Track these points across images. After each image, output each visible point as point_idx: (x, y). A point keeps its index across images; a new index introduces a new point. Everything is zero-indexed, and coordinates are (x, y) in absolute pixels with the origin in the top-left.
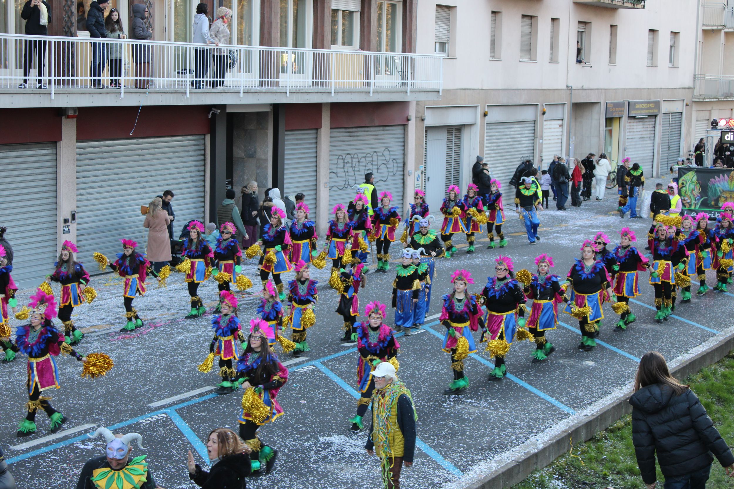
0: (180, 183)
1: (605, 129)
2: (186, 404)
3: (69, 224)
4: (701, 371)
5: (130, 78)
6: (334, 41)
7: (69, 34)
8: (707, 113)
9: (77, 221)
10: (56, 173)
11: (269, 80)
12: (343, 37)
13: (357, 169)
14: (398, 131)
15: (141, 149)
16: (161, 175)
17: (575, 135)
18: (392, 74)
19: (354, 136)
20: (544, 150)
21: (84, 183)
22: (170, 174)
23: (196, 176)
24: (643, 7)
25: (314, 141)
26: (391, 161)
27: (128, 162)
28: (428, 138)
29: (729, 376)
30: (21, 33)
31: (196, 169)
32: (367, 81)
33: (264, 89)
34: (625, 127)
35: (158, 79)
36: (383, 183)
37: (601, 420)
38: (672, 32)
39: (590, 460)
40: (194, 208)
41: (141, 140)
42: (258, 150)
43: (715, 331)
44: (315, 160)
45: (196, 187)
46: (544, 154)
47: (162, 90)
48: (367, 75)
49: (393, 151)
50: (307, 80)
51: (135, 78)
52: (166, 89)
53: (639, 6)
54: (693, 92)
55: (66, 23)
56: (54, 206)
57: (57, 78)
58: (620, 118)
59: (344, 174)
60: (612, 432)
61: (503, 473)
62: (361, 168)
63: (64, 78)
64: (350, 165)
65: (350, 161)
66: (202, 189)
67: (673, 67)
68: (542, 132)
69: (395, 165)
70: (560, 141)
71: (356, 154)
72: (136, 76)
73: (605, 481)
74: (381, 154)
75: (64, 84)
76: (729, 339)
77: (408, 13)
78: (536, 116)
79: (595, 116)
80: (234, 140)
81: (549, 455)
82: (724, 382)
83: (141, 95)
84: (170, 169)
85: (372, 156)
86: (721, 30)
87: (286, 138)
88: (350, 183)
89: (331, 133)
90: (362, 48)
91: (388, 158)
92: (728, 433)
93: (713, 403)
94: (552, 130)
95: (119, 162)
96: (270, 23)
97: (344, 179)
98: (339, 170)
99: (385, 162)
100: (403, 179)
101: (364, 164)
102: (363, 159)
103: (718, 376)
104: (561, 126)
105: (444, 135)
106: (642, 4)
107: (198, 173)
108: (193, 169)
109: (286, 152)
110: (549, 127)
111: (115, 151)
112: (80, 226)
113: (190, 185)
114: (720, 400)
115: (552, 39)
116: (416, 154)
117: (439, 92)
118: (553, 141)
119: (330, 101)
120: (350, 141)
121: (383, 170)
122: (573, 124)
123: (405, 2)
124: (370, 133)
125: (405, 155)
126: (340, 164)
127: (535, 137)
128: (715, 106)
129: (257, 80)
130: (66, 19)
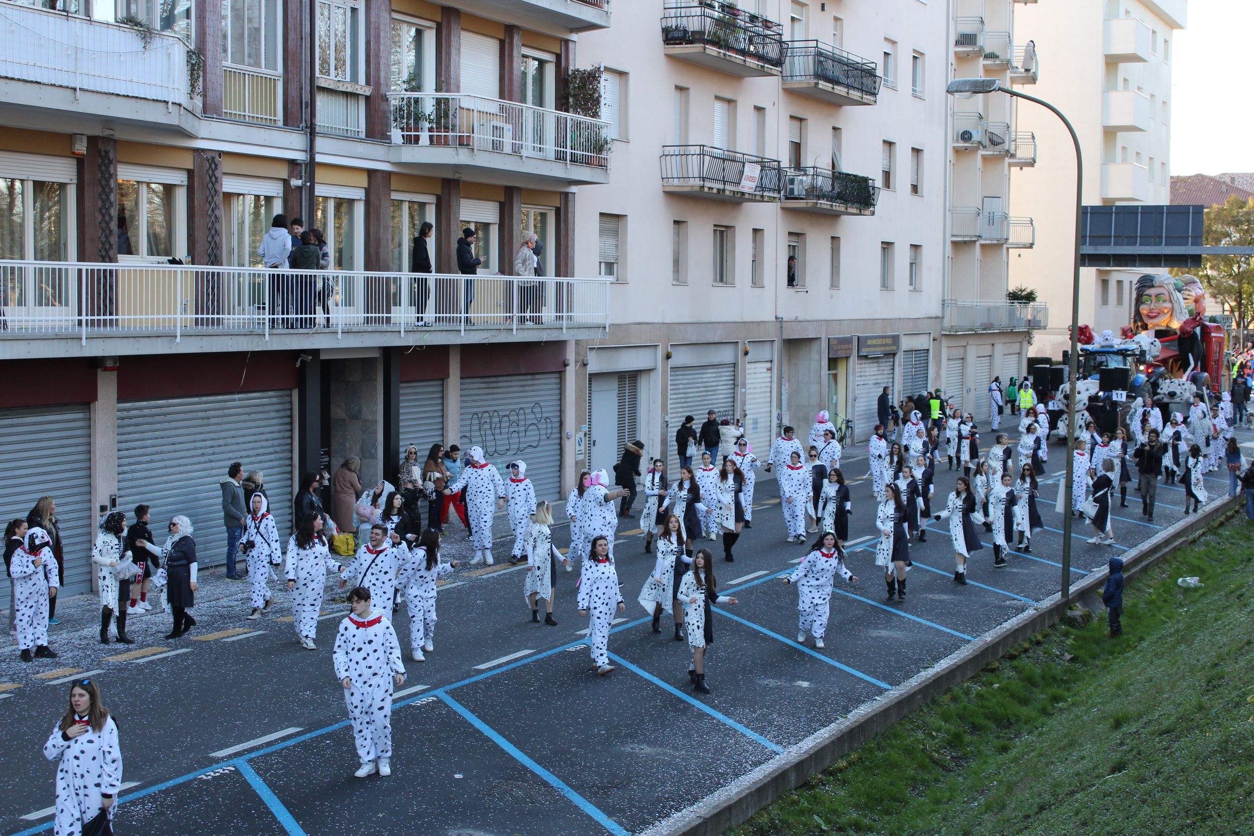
0: (258, 455)
1: (827, 372)
2: (261, 752)
4: (950, 690)
5: (189, 316)
7: (107, 259)
8: (961, 350)
10: (89, 444)
11: (377, 315)
13: (498, 431)
14: (552, 380)
15: (205, 411)
16: (232, 444)
17: (789, 381)
19: (493, 388)
20: (747, 402)
21: (128, 457)
22: (244, 443)
23: (280, 445)
24: (873, 213)
25: (439, 395)
26: (543, 421)
27: (188, 427)
28: (593, 389)
29: (987, 695)
30: (42, 259)
31: (281, 435)
32: (508, 315)
33: (369, 328)
34: (854, 369)
35: (226, 316)
36: (533, 450)
37: (816, 759)
38: (911, 245)
39: (802, 812)
40: (277, 488)
41: (204, 399)
42: (365, 409)
43: (969, 638)
44: (440, 420)
45: (280, 459)
46: (747, 407)
47: (232, 331)
48: (509, 308)
49: (545, 406)
51: (195, 316)
52: (236, 331)
53: (868, 212)
54: (942, 323)
55: (103, 244)
56: (86, 489)
57: (90, 318)
58: (847, 358)
59: (480, 439)
60: (832, 775)
61: (684, 833)
62: (503, 431)
63: (99, 318)
64: (487, 426)
65: (488, 421)
66: (288, 462)
67: (915, 290)
68: (745, 378)
69: (549, 425)
70: (769, 389)
71: (495, 411)
72: (197, 313)
74: (530, 411)
75: (99, 325)
76: (986, 646)
77: (562, 225)
78: (736, 358)
79: (815, 356)
80: (332, 395)
81: (747, 808)
82: (980, 703)
83: (204, 338)
84: (244, 436)
85: (518, 414)
86: (975, 242)
87: (401, 391)
88: (489, 450)
89: (461, 384)
90: (502, 271)
91: (539, 416)
92: (983, 771)
93: (965, 732)
94: (758, 376)
95: (176, 428)
96: (378, 241)
98: (473, 434)
99: (535, 421)
100: (560, 444)
101: (508, 424)
102: (506, 419)
103: (972, 696)
104: (770, 369)
105: (614, 384)
106: (872, 209)
107: (282, 441)
108: (275, 435)
109: (401, 411)
110: (753, 371)
111: (169, 414)
113: (272, 457)
114: (975, 728)
115: (754, 256)
116: (577, 410)
117: (605, 328)
118: (759, 390)
119: (459, 343)
120: (488, 394)
121: (533, 432)
122: (785, 368)
123: (558, 211)
124: (514, 383)
125: (561, 411)
126: (474, 425)
127: (735, 385)
128: (971, 341)
129: (362, 315)
130: (103, 239)
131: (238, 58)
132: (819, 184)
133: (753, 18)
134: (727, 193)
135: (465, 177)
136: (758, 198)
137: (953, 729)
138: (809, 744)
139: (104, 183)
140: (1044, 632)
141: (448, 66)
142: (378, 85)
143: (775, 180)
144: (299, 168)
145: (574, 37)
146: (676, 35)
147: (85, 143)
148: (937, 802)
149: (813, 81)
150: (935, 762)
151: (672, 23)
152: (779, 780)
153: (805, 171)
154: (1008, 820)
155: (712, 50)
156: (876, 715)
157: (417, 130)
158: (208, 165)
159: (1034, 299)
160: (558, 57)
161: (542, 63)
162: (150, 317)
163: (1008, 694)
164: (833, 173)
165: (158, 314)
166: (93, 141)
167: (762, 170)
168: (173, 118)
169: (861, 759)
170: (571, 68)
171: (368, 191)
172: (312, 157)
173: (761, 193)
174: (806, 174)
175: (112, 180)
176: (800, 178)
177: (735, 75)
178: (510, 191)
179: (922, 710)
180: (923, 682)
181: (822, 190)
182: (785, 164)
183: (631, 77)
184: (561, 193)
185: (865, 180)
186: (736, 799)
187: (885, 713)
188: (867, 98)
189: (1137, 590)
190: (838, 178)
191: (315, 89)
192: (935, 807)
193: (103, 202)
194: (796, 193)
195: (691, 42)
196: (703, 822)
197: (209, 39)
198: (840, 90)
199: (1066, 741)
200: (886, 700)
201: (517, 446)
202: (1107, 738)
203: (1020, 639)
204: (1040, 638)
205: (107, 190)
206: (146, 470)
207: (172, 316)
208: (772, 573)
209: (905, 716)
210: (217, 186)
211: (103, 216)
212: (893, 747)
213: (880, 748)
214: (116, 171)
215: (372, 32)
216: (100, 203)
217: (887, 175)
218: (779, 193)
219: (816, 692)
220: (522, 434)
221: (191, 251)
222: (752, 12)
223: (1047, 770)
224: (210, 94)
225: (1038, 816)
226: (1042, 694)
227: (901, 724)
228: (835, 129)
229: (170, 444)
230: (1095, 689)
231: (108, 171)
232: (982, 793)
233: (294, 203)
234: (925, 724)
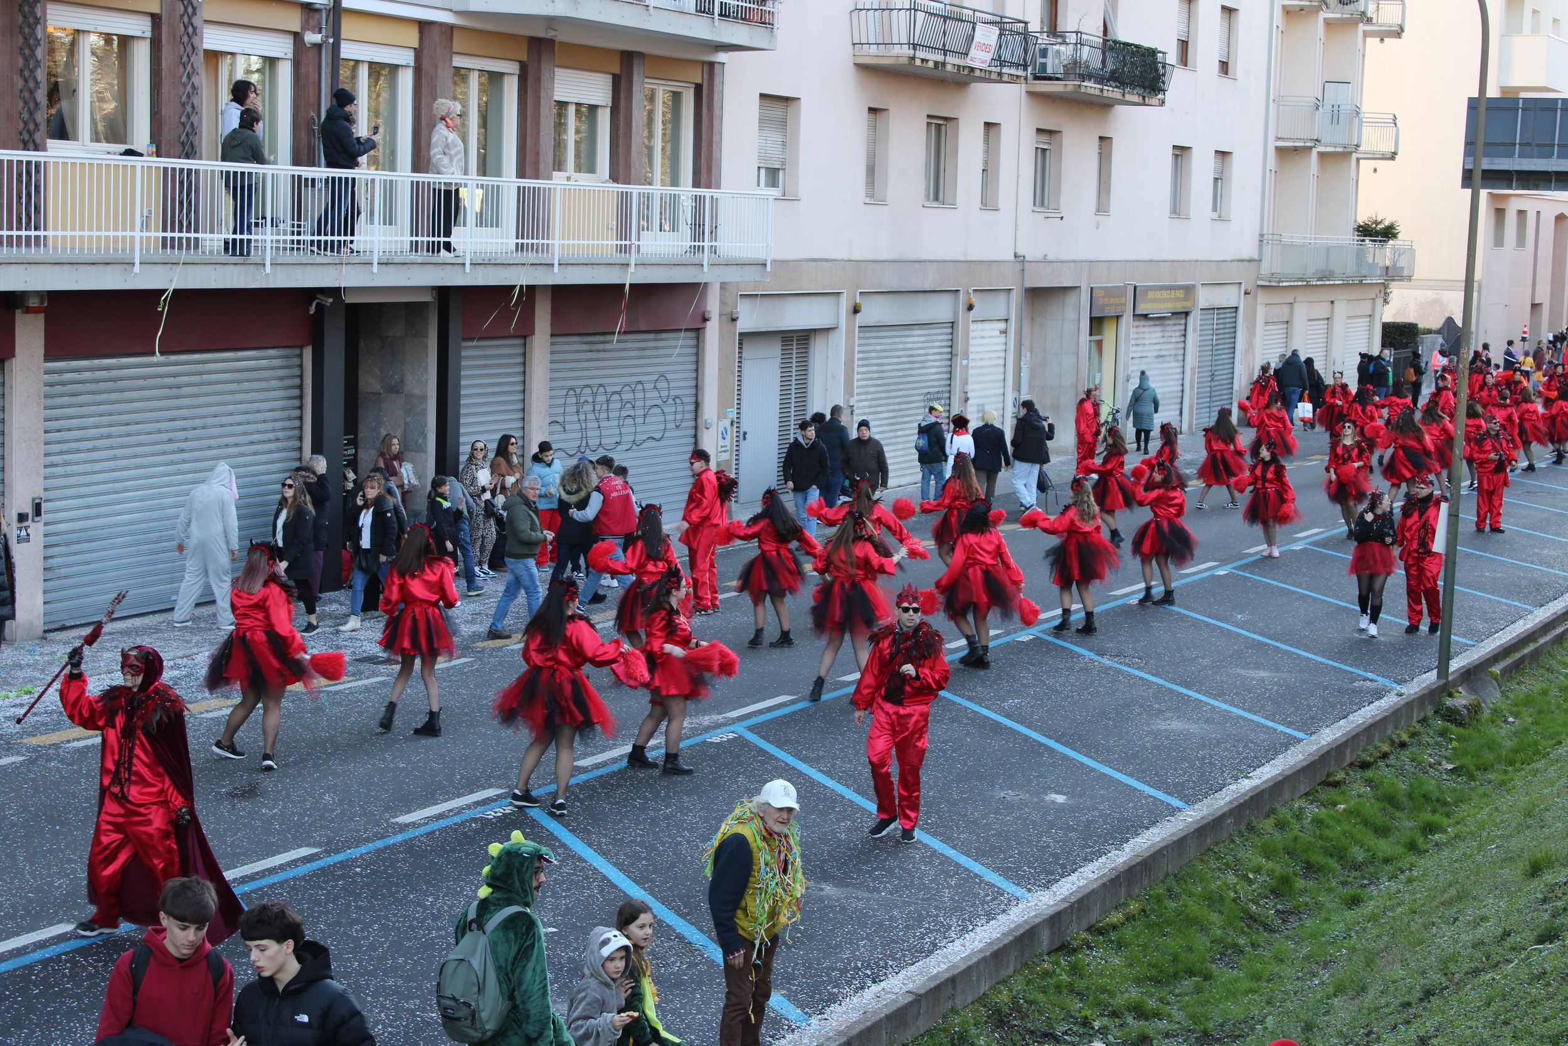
0: (252, 443)
1: (1089, 338)
3: (29, 523)
4: (1273, 811)
5: (153, 234)
6: (559, 165)
7: (31, 146)
8: (1286, 310)
9: (44, 517)
10: (2, 421)
12: (577, 156)
13: (604, 415)
14: (686, 341)
15: (175, 376)
16: (214, 426)
17: (1031, 350)
18: (674, 228)
19: (598, 351)
20: (970, 380)
21: (59, 442)
22: (231, 425)
23: (284, 429)
24: (1162, 103)
25: (521, 360)
26: (670, 401)
27: (149, 399)
28: (744, 355)
29: (1327, 821)
31: (285, 414)
32: (623, 243)
34: (1127, 335)
35: (208, 236)
36: (654, 443)
37: (1079, 910)
38: (1217, 152)
39: (1058, 987)
41: (174, 358)
42: (409, 377)
43: (1300, 735)
44: (520, 397)
45: (284, 450)
46: (970, 387)
48: (623, 231)
49: (674, 380)
50: (505, 241)
51: (161, 234)
53: (1154, 101)
54: (1259, 268)
55: (25, 124)
57: (5, 233)
58: (1118, 317)
59: (578, 426)
60: (1102, 934)
61: (887, 1016)
62: (611, 415)
63: (19, 233)
64: (590, 408)
65: (590, 399)
67: (1220, 219)
68: (968, 343)
69: (680, 408)
70: (1002, 362)
71: (601, 385)
72: (165, 230)
73: (1085, 1030)
74: (651, 386)
75: (19, 245)
76: (1326, 749)
77: (705, 111)
78: (956, 313)
79: (1070, 314)
80: (360, 357)
81: (978, 980)
82: (1318, 832)
83: (175, 267)
84: (231, 414)
85: (634, 391)
86: (1310, 148)
87: (464, 353)
88: (591, 442)
89: (552, 344)
90: (614, 177)
91: (664, 393)
92: (1325, 933)
93: (1295, 875)
94: (987, 341)
95: (130, 401)
97: (579, 435)
98: (568, 419)
99: (659, 402)
100: (695, 436)
101: (619, 405)
102: (616, 397)
103: (1306, 822)
104: (1004, 332)
105: (775, 350)
106: (1160, 96)
107: (288, 424)
108: (277, 414)
109: (463, 383)
110: (979, 334)
111: (121, 379)
112: (51, 528)
113: (273, 446)
114: (1310, 869)
115: (986, 162)
116: (720, 386)
117: (765, 265)
118: (987, 363)
119: (550, 282)
120: (590, 360)
121: (655, 417)
122: (1026, 330)
123: (698, 89)
124: (629, 345)
125: (697, 387)
126: (570, 405)
127: (952, 355)
128: (1301, 296)
129: (406, 239)
130: (26, 116)
132: (1085, 57)
134: (949, 68)
135: (562, 36)
136: (994, 76)
137: (1278, 870)
138: (1068, 887)
139: (27, 30)
140: (1412, 729)
143: (1019, 51)
144: (317, 16)
148: (1257, 978)
150: (1252, 917)
152: (1026, 939)
153: (1063, 37)
154: (1377, 1009)
156: (1167, 847)
158: (182, 8)
159: (1395, 236)
162: (95, 233)
163: (1359, 820)
164: (1105, 41)
165: (107, 229)
167: (1000, 35)
169: (1144, 910)
171: (418, 53)
172: (337, 1)
173: (998, 69)
174: (1064, 43)
175: (39, 28)
176: (1057, 47)
178: (628, 58)
179: (1233, 841)
180: (1235, 799)
181: (1088, 67)
184: (703, 63)
185: (1153, 52)
186: (963, 966)
187: (1180, 844)
189: (1548, 670)
190: (1111, 49)
192: (1254, 985)
193: (26, 60)
194: (1049, 70)
196: (915, 1000)
199: (1453, 892)
200: (1181, 826)
201: (631, 438)
202: (1520, 890)
203: (1376, 738)
204: (1405, 737)
205: (31, 41)
206: (86, 462)
207: (128, 234)
208: (1008, 633)
209: (1209, 849)
210: (195, 40)
211: (26, 81)
212: (1190, 894)
213: (1171, 895)
214: (45, 13)
216: (21, 62)
217: (1184, 46)
218: (1025, 69)
219: (1076, 809)
220: (640, 420)
221: (156, 136)
223: (1426, 935)
225: (1425, 1004)
226: (1409, 819)
227: (1202, 860)
229: (121, 425)
230: (1490, 815)
231: (34, 14)
232: (1325, 965)
233: (312, 70)
234: (1237, 860)
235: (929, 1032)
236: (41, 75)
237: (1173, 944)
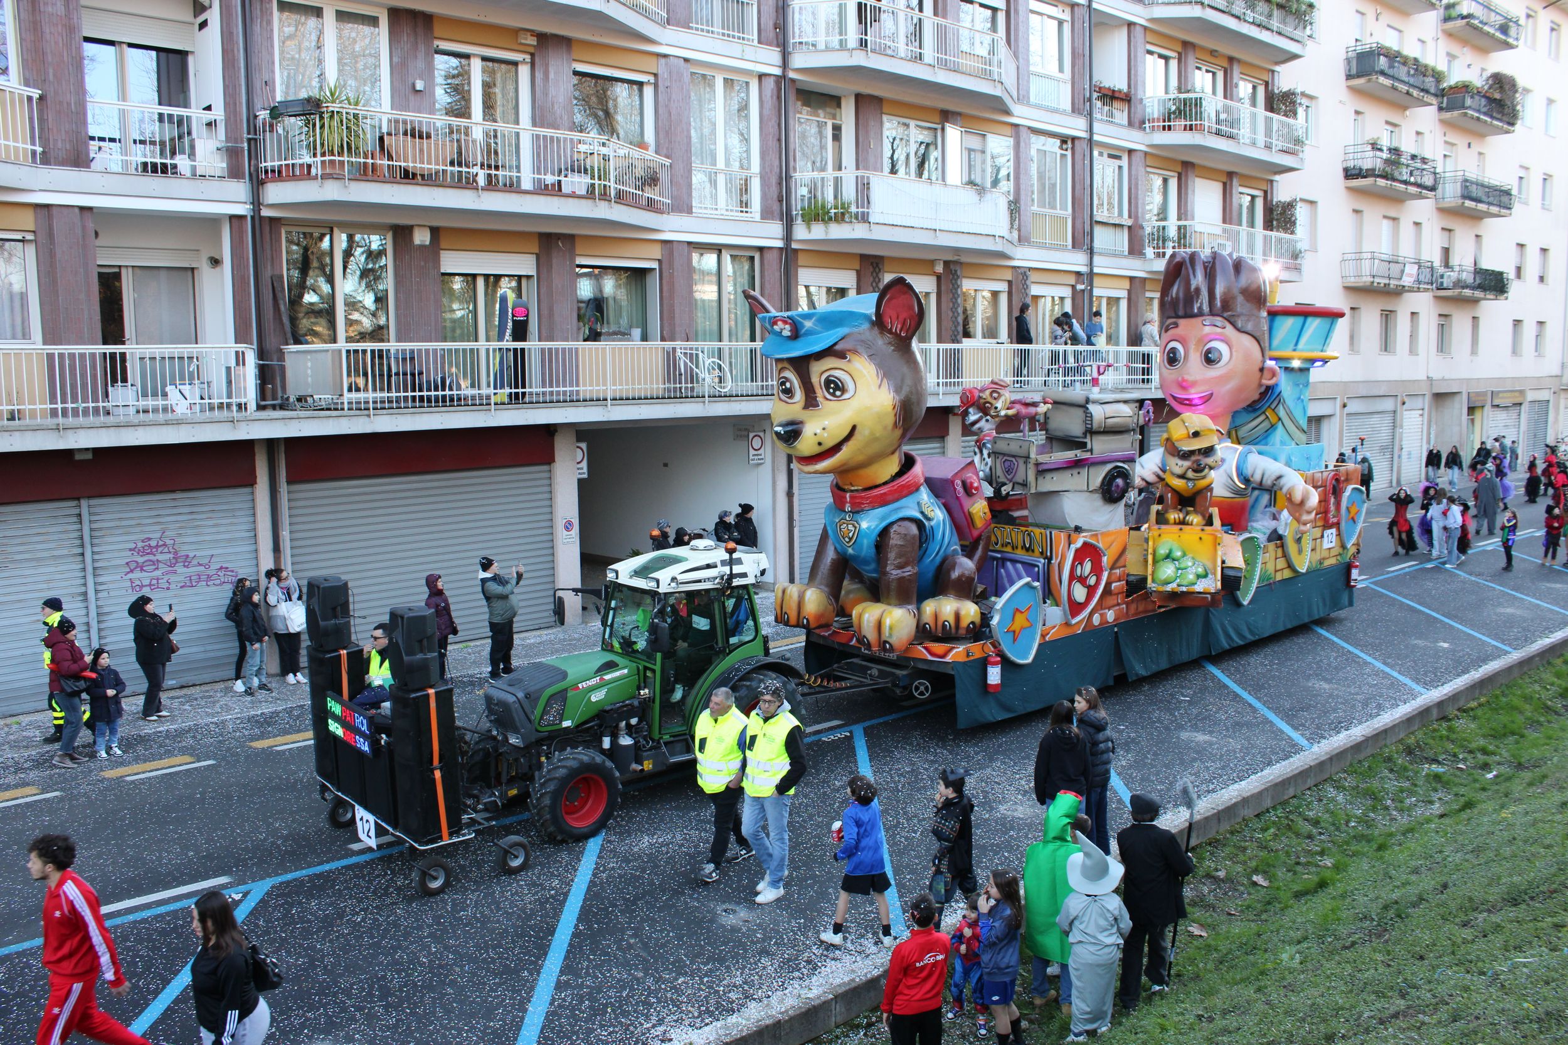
1: (1467, 417)
4: (1562, 655)
7: (956, 342)
11: (1135, 377)
17: (1436, 424)
20: (1405, 439)
24: (1506, 298)
33: (1130, 386)
34: (1488, 415)
37: (1453, 700)
38: (1537, 322)
39: (1441, 737)
46: (1404, 443)
53: (1502, 298)
54: (1561, 380)
55: (953, 332)
57: (945, 380)
58: (1483, 407)
60: (1465, 712)
61: (1352, 747)
67: (1539, 356)
68: (1402, 420)
70: (1421, 430)
75: (950, 386)
78: (1396, 406)
79: (1457, 405)
81: (1399, 732)
94: (1413, 420)
104: (1422, 415)
106: (1505, 295)
110: (1408, 416)
115: (1411, 333)
118: (1413, 431)
122: (1434, 413)
127: (1394, 427)
129: (1125, 377)
130: (953, 328)
131: (1042, 204)
132: (1464, 277)
133: (1414, 157)
134: (1392, 286)
136: (1416, 289)
137: (1564, 684)
138: (1447, 689)
139: (954, 291)
141: (1186, 203)
142: (1136, 218)
143: (1429, 276)
144: (1082, 277)
145: (1277, 178)
146: (1354, 172)
147: (942, 265)
148: (1550, 738)
149: (1460, 201)
150: (1548, 708)
151: (1351, 164)
152: (1424, 713)
153: (1452, 268)
155: (1381, 182)
156: (1502, 671)
157: (1164, 248)
158: (1022, 277)
160: (1265, 192)
161: (1253, 197)
162: (982, 378)
164: (1475, 269)
165: (989, 377)
166: (947, 264)
167: (1418, 269)
168: (998, 247)
169: (1488, 702)
170: (1275, 200)
171: (1129, 292)
172: (1091, 270)
173: (1417, 286)
174: (1453, 271)
175: (959, 290)
176: (1449, 273)
177: (1398, 199)
179: (1539, 669)
180: (1540, 648)
181: (1466, 282)
182: (1437, 263)
183: (1319, 204)
185: (1501, 274)
186: (1391, 725)
187: (1509, 670)
188: (1504, 211)
190: (1479, 273)
191: (1093, 223)
193: (954, 304)
194: (1445, 285)
195: (1365, 177)
196: (1366, 739)
197: (1022, 193)
198: (1482, 207)
200: (1510, 660)
205: (956, 296)
209: (1525, 672)
211: (953, 314)
212: (1514, 695)
213: (1504, 694)
214: (962, 283)
215: (1133, 182)
216: (950, 305)
217: (1519, 270)
218: (1432, 284)
219: (1454, 651)
221: (1010, 336)
222: (1413, 152)
224: (1023, 229)
227: (1521, 678)
228: (1477, 236)
231: (956, 284)
233: (1079, 301)
234: (1541, 679)
235: (1372, 755)
236: (960, 310)
237: (1504, 718)
